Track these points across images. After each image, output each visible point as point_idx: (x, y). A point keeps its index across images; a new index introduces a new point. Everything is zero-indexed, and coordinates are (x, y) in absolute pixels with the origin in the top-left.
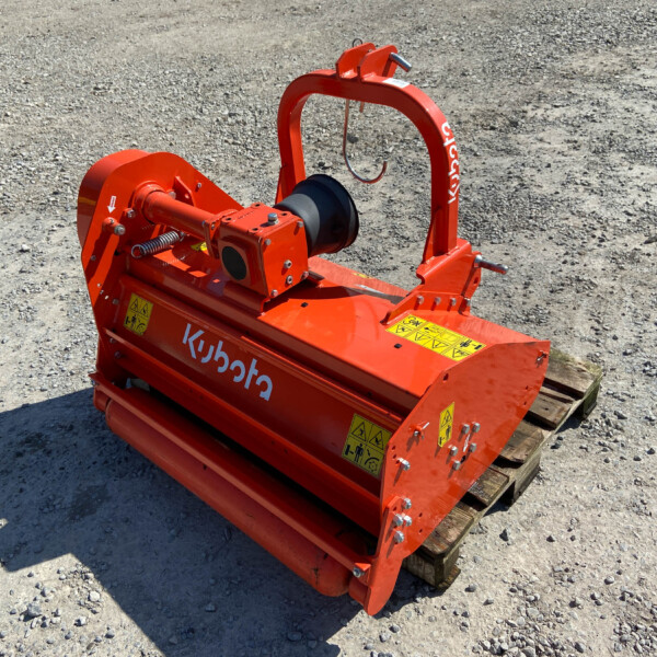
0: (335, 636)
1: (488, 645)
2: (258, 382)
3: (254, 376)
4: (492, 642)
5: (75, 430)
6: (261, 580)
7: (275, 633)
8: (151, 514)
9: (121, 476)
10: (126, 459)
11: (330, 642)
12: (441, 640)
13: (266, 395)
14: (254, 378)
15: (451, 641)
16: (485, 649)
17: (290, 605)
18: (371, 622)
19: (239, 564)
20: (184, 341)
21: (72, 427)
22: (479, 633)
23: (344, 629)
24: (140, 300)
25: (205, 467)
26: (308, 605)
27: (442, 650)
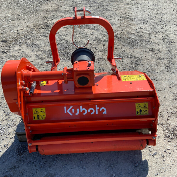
0: (143, 158)
1: (166, 137)
2: (101, 110)
3: (98, 110)
4: (166, 136)
5: (17, 167)
6: (116, 160)
7: (132, 168)
8: (72, 168)
9: (50, 166)
10: (45, 161)
11: (143, 160)
12: (158, 143)
13: (105, 112)
14: (99, 110)
15: (160, 141)
16: (166, 138)
17: (128, 160)
18: (145, 150)
19: (107, 161)
20: (65, 112)
21: (15, 167)
22: (162, 136)
23: (142, 155)
24: (38, 109)
25: (92, 142)
26: (131, 157)
27: (161, 144)
